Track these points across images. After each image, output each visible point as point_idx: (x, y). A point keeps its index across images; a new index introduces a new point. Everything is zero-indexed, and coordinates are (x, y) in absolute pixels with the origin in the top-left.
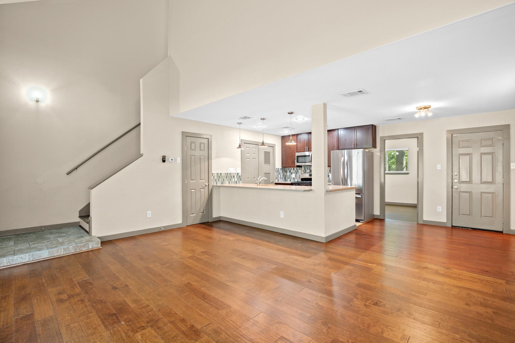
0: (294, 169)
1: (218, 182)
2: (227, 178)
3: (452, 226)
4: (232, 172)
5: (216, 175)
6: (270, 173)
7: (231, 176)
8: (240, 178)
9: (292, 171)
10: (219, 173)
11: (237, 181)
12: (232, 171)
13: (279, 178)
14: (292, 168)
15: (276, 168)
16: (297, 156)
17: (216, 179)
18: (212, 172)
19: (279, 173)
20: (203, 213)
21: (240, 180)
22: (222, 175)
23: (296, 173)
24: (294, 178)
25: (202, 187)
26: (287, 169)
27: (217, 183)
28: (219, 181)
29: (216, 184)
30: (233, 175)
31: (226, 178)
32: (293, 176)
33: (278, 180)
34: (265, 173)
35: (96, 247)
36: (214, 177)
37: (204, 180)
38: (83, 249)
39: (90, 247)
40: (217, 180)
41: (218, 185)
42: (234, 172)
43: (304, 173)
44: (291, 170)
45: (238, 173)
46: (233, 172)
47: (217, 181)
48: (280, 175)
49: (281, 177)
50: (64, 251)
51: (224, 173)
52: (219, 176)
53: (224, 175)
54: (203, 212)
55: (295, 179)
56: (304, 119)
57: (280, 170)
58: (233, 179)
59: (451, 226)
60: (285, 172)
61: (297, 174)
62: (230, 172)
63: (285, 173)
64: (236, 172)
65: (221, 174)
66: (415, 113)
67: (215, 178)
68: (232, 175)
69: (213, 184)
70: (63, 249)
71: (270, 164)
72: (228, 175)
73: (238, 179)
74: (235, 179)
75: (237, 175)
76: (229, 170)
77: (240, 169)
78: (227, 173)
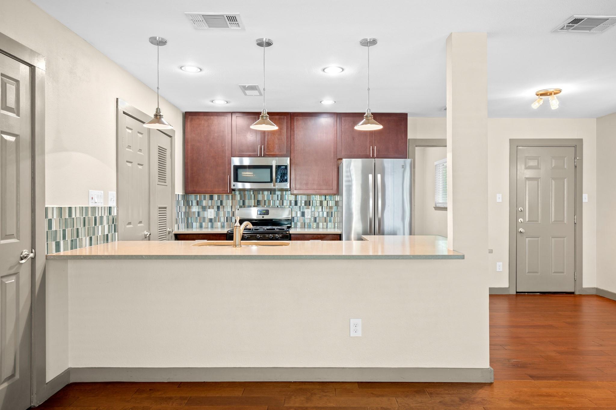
0: (211, 198)
1: (61, 244)
2: (87, 227)
3: (517, 292)
4: (97, 205)
5: (55, 217)
6: (165, 208)
7: (95, 218)
9: (204, 203)
10: (64, 208)
11: (107, 235)
12: (98, 199)
13: (179, 219)
14: (207, 196)
15: (176, 195)
16: (234, 166)
17: (56, 231)
18: (45, 205)
19: (179, 207)
20: (10, 382)
21: (115, 232)
22: (73, 216)
23: (218, 208)
24: (211, 220)
25: (11, 268)
26: (192, 197)
27: (58, 249)
28: (64, 238)
29: (56, 252)
30: (100, 215)
31: (84, 225)
32: (211, 213)
33: (178, 225)
34: (160, 208)
36: (50, 222)
37: (18, 238)
41: (62, 253)
43: (241, 207)
44: (205, 199)
45: (110, 209)
46: (100, 205)
47: (58, 241)
48: (181, 213)
49: (182, 217)
51: (78, 206)
52: (66, 219)
53: (78, 215)
54: (13, 376)
55: (215, 221)
56: (343, 70)
57: (181, 198)
58: (100, 227)
59: (515, 293)
60: (187, 205)
61: (221, 209)
62: (94, 205)
63: (187, 207)
64: (106, 206)
65: (70, 210)
66: (533, 101)
67: (54, 228)
68: (97, 215)
69: (46, 254)
71: (165, 182)
72: (90, 214)
73: (110, 228)
74: (103, 230)
75: (108, 214)
76: (90, 198)
77: (115, 194)
78: (86, 210)
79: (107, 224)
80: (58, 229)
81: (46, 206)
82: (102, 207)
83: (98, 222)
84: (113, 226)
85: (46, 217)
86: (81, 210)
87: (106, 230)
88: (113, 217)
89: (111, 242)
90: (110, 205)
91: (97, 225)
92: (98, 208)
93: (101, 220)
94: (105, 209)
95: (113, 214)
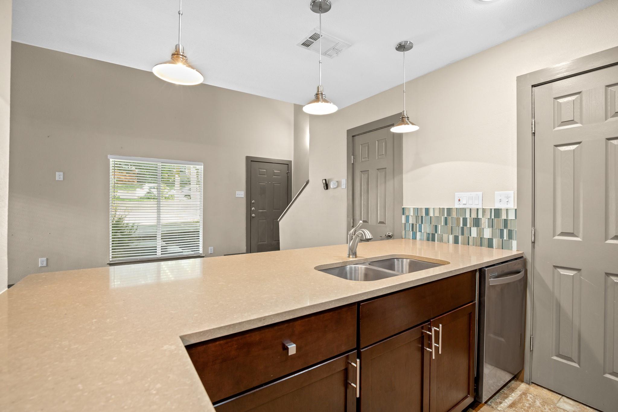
2: (449, 226)
4: (468, 206)
7: (465, 220)
8: (509, 227)
10: (421, 209)
12: (470, 201)
17: (413, 224)
22: (431, 214)
31: (447, 224)
36: (407, 218)
42: (480, 207)
46: (474, 207)
47: (414, 230)
51: (437, 207)
52: (422, 217)
53: (437, 214)
58: (474, 229)
62: (462, 207)
64: (488, 207)
65: (427, 210)
72: (454, 215)
73: (498, 233)
74: (480, 232)
75: (493, 217)
76: (457, 200)
77: (512, 194)
78: (449, 210)
79: (489, 227)
81: (403, 206)
82: (478, 210)
83: (470, 224)
84: (505, 231)
85: (403, 214)
86: (442, 210)
87: (487, 233)
88: (506, 221)
89: (498, 248)
90: (497, 206)
91: (468, 226)
92: (470, 209)
93: (477, 222)
94: (484, 210)
95: (504, 217)
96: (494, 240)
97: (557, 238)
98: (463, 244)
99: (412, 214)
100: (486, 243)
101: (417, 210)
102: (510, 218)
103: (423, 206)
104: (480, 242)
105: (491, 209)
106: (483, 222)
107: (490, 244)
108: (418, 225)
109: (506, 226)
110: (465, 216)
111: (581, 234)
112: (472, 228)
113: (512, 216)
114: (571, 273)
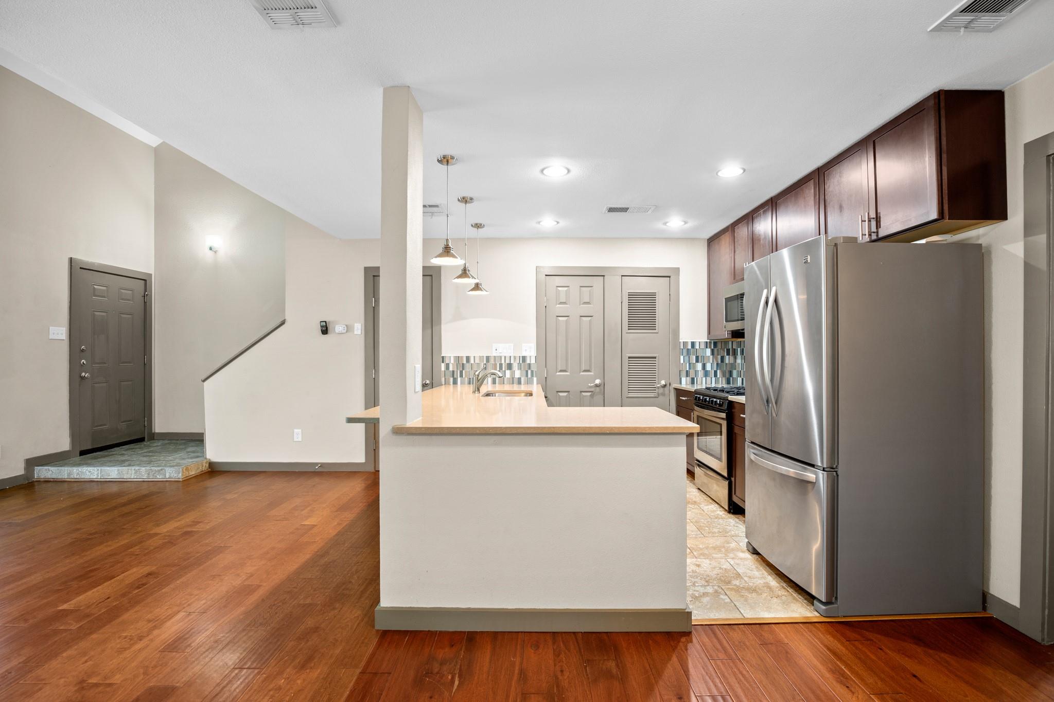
1: (459, 379)
4: (503, 355)
6: (655, 358)
7: (501, 365)
8: (532, 369)
10: (462, 357)
11: (520, 379)
12: (505, 350)
16: (725, 299)
18: (441, 354)
21: (532, 376)
22: (472, 361)
28: (461, 376)
29: (454, 384)
30: (508, 362)
31: (486, 369)
34: (629, 358)
35: (176, 476)
36: (447, 366)
38: (158, 477)
39: (167, 476)
40: (455, 372)
42: (512, 355)
45: (524, 358)
46: (508, 355)
47: (455, 377)
50: (135, 473)
51: (477, 355)
52: (463, 364)
53: (477, 361)
57: (703, 346)
62: (498, 355)
64: (518, 355)
65: (468, 359)
67: (451, 369)
68: (503, 362)
70: (134, 470)
71: (655, 329)
72: (492, 361)
73: (525, 372)
74: (513, 373)
75: (521, 362)
76: (494, 350)
77: (533, 346)
78: (488, 358)
79: (518, 369)
80: (455, 370)
81: (443, 355)
82: (510, 357)
83: (505, 368)
84: (529, 372)
85: (443, 362)
86: (481, 358)
87: (517, 374)
88: (529, 364)
89: (525, 384)
90: (524, 355)
91: (503, 369)
92: (505, 357)
93: (510, 366)
94: (515, 358)
95: (528, 362)
96: (522, 379)
97: (558, 373)
98: (500, 383)
99: (452, 361)
100: (516, 381)
101: (458, 358)
102: (532, 363)
103: (464, 354)
104: (512, 381)
105: (520, 357)
106: (514, 365)
107: (519, 382)
108: (459, 372)
109: (530, 369)
110: (501, 362)
111: (569, 371)
112: (506, 371)
113: (533, 361)
114: (565, 394)
